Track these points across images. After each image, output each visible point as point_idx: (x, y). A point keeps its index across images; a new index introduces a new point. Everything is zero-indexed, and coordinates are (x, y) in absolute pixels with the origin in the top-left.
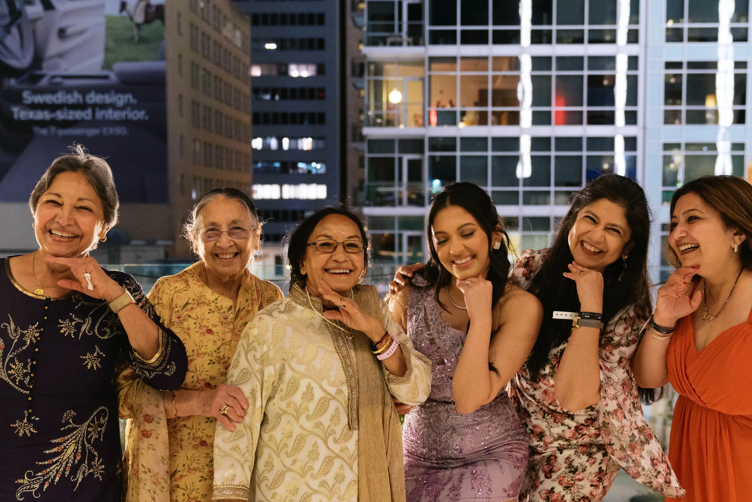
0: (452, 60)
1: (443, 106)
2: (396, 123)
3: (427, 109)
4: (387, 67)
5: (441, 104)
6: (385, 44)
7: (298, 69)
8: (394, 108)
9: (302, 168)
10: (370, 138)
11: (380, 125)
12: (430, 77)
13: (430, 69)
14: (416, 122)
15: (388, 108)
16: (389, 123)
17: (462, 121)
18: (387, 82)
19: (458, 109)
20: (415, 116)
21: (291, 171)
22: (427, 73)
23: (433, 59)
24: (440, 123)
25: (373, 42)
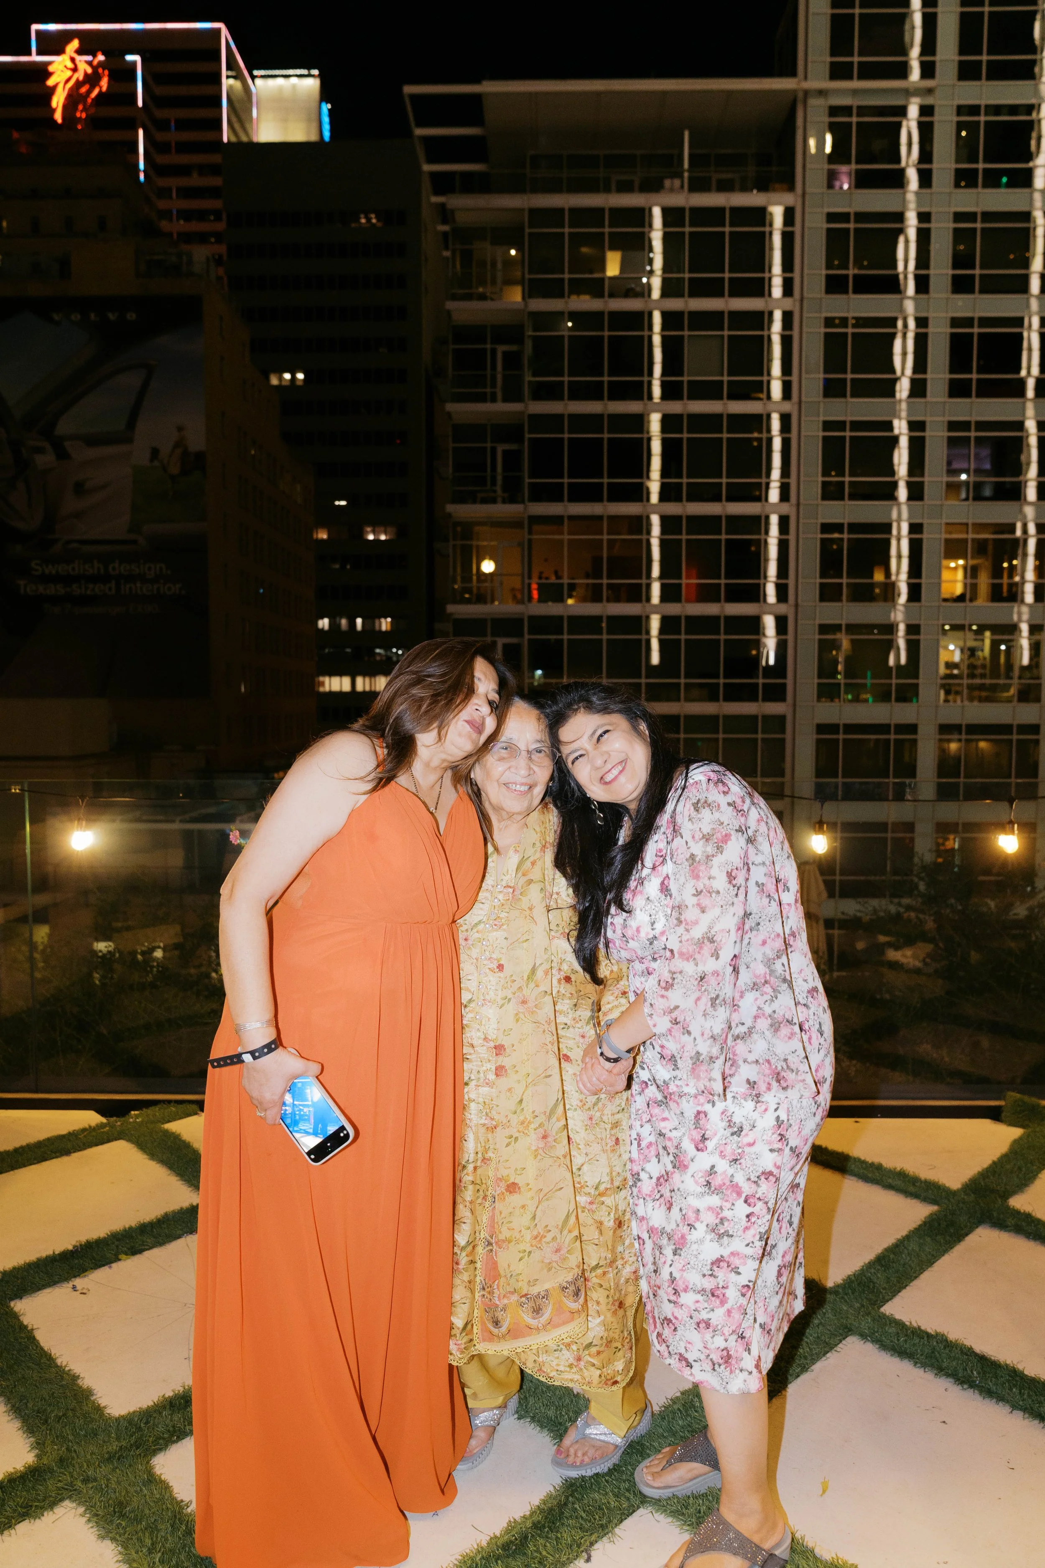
0: (557, 520)
1: (547, 578)
2: (489, 598)
3: (527, 581)
4: (477, 529)
5: (544, 575)
6: (474, 502)
7: (374, 532)
8: (485, 581)
9: (379, 654)
10: (456, 616)
11: (468, 601)
12: (530, 541)
13: (530, 533)
14: (514, 597)
15: (479, 580)
16: (481, 599)
17: (570, 596)
18: (478, 547)
19: (566, 581)
20: (513, 590)
21: (366, 658)
22: (527, 537)
23: (535, 520)
24: (541, 600)
25: (461, 498)
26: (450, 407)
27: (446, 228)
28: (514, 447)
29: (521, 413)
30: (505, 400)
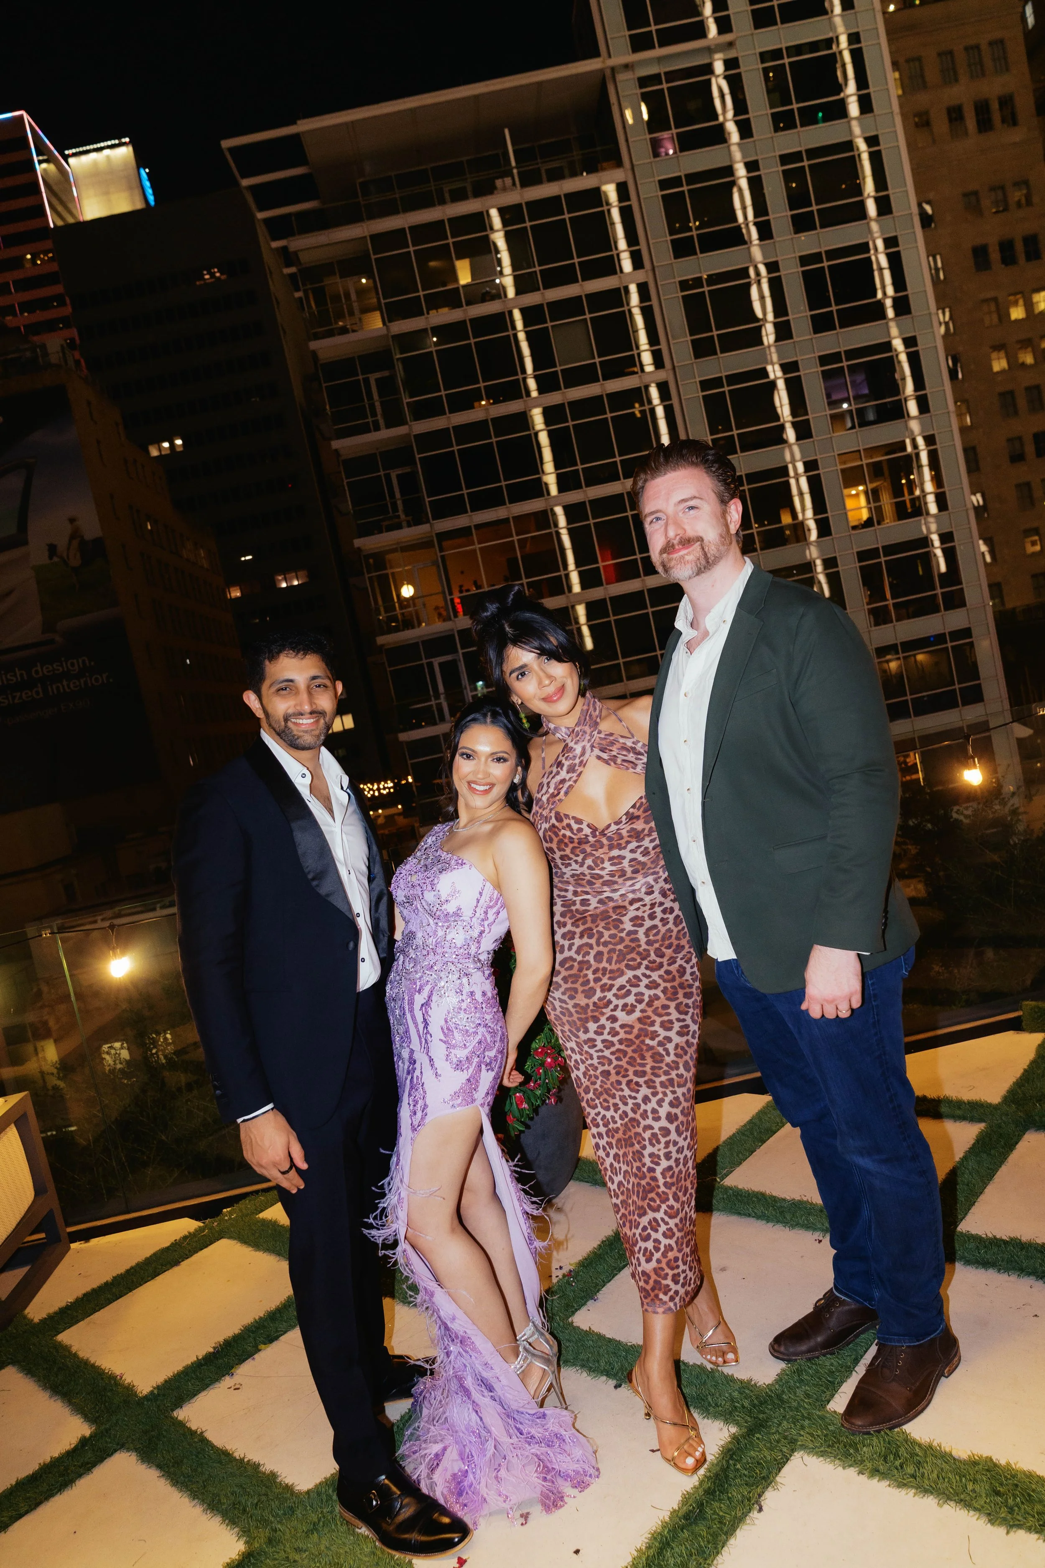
0: (465, 532)
1: (468, 590)
2: (415, 622)
3: (449, 598)
4: (389, 557)
5: (464, 588)
6: (381, 532)
7: (286, 579)
8: (408, 606)
10: (388, 646)
11: (397, 630)
12: (443, 557)
13: (441, 550)
14: (440, 615)
15: (401, 607)
16: (408, 623)
18: (393, 574)
20: (437, 608)
22: (439, 554)
23: (443, 536)
25: (367, 531)
26: (336, 444)
27: (293, 270)
28: (407, 470)
29: (408, 435)
30: (388, 426)
